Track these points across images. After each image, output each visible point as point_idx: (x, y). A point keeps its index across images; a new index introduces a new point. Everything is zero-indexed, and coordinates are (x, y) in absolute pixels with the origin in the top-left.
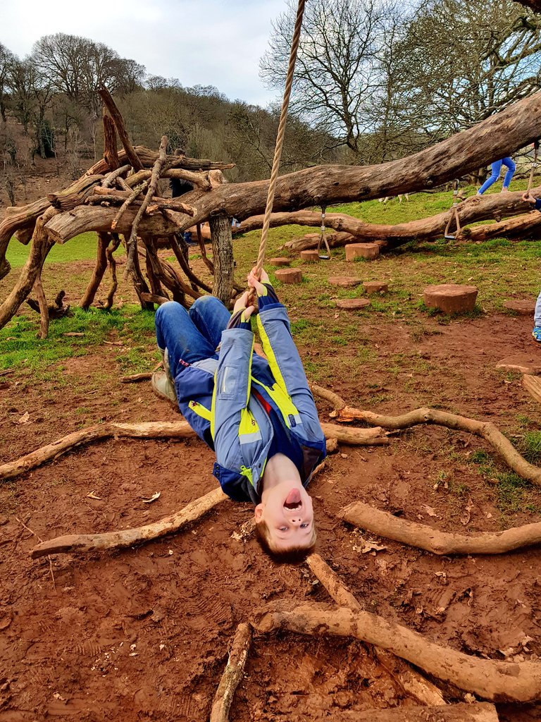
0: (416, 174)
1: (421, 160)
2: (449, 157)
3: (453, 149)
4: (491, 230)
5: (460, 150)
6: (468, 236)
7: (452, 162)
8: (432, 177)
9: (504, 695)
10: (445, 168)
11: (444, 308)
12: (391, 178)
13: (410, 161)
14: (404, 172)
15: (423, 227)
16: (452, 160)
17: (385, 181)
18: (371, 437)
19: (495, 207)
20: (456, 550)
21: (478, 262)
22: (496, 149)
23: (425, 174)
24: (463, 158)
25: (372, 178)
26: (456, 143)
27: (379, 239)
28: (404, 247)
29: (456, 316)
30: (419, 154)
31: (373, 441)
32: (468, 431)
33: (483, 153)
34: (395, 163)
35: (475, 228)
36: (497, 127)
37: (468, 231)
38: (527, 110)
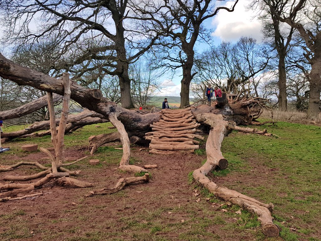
0: (15, 114)
1: (16, 110)
2: (24, 110)
3: (25, 108)
4: (45, 133)
5: (26, 108)
6: (37, 135)
7: (25, 111)
8: (20, 114)
9: (35, 186)
10: (23, 112)
11: (28, 150)
12: (8, 114)
13: (13, 111)
14: (12, 113)
15: (21, 132)
16: (25, 110)
17: (6, 115)
18: (9, 169)
19: (44, 125)
20: (29, 178)
21: (40, 142)
22: (36, 108)
23: (18, 114)
24: (28, 110)
25: (3, 115)
26: (25, 106)
27: (5, 137)
28: (15, 139)
29: (32, 152)
30: (16, 109)
31: (9, 170)
32: (32, 165)
33: (33, 109)
34: (9, 111)
35: (40, 133)
36: (36, 103)
37: (37, 134)
38: (43, 99)
